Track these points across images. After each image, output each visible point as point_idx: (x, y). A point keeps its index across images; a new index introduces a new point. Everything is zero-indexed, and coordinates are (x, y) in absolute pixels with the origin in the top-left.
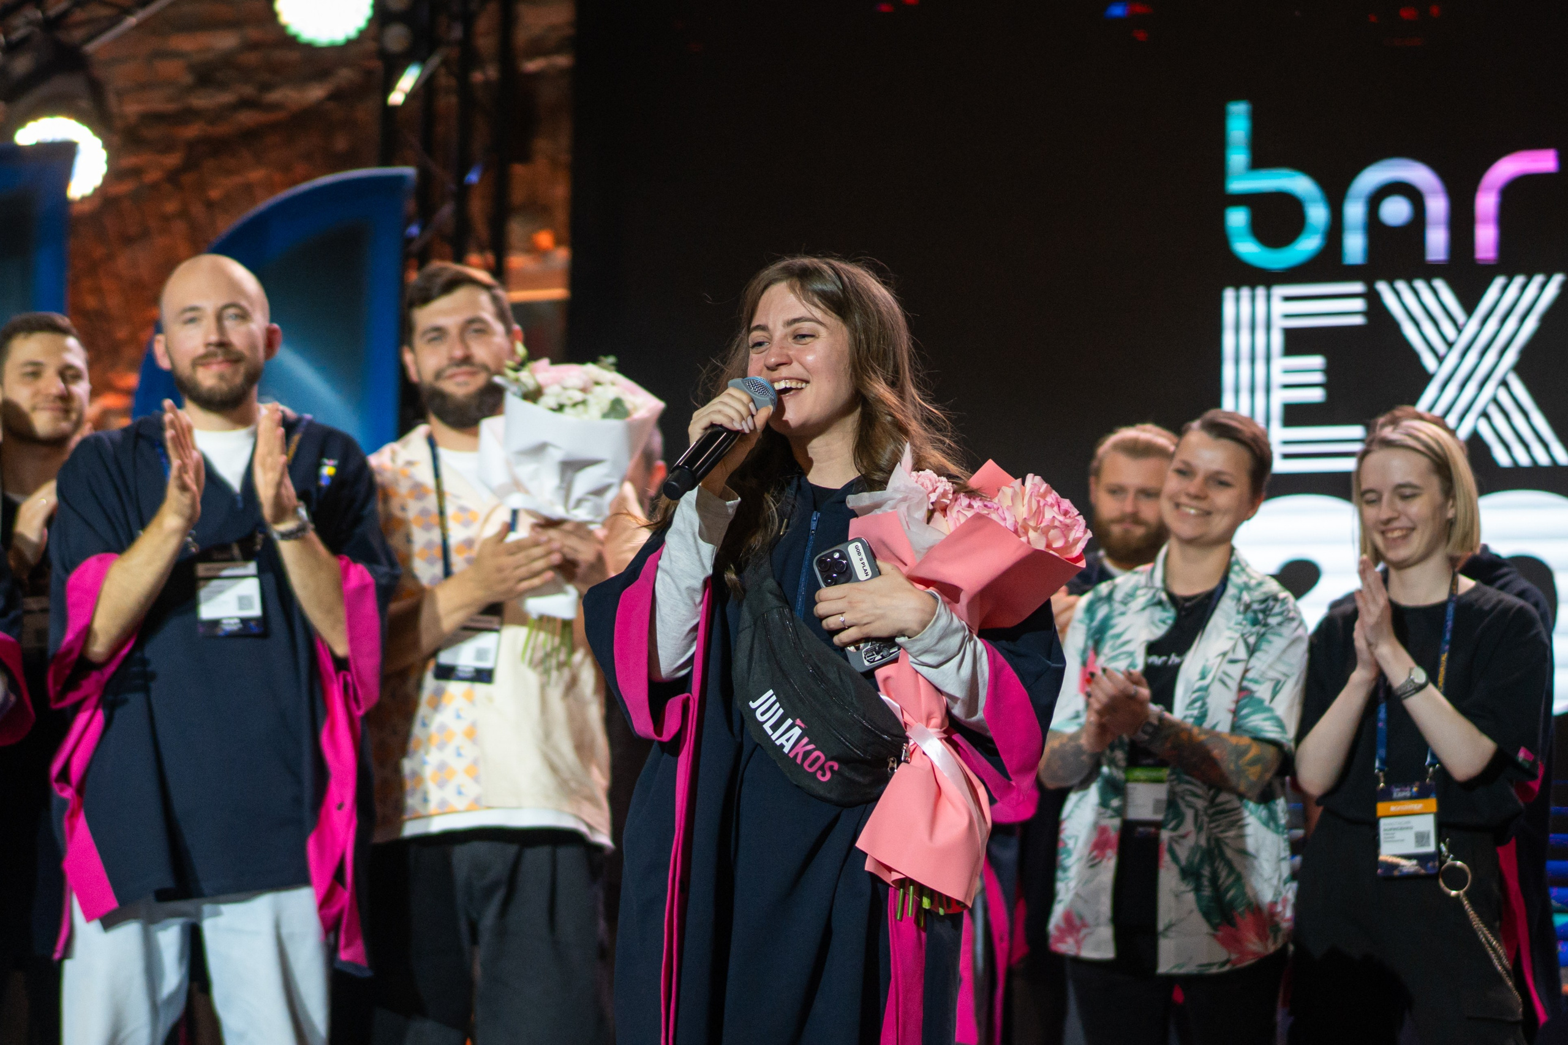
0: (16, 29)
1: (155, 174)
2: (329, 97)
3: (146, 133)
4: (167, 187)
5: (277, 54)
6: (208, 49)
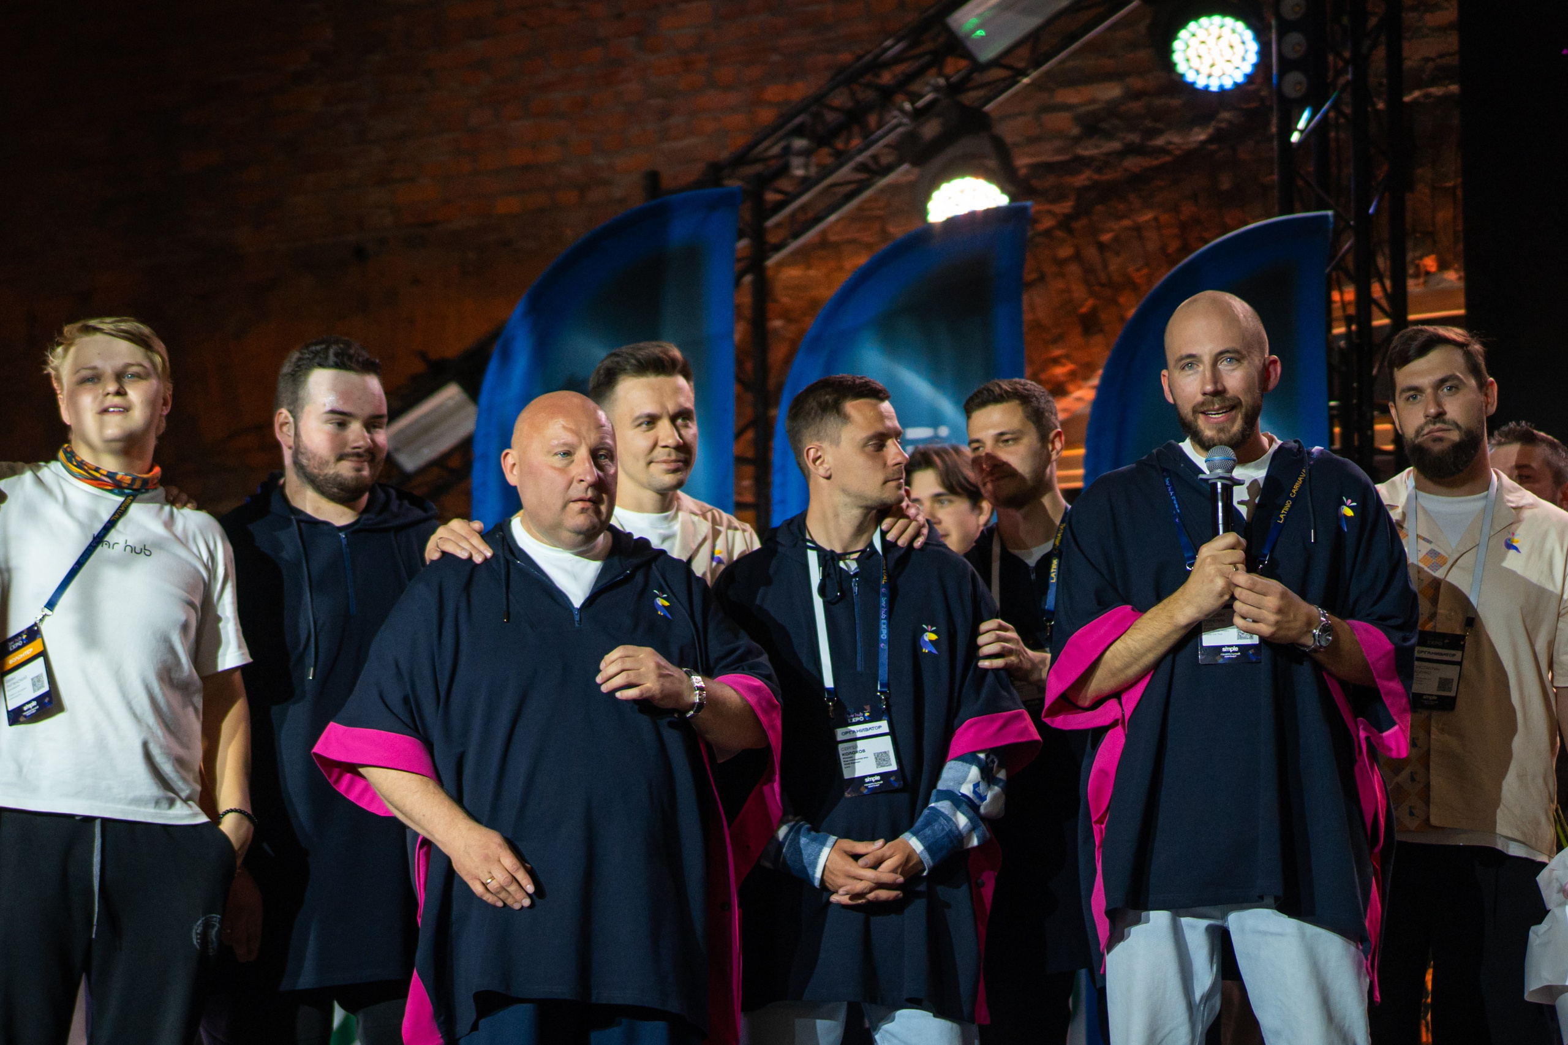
0: (921, 96)
1: (1047, 223)
2: (1211, 140)
3: (1035, 183)
4: (1059, 234)
5: (1159, 102)
6: (1093, 101)
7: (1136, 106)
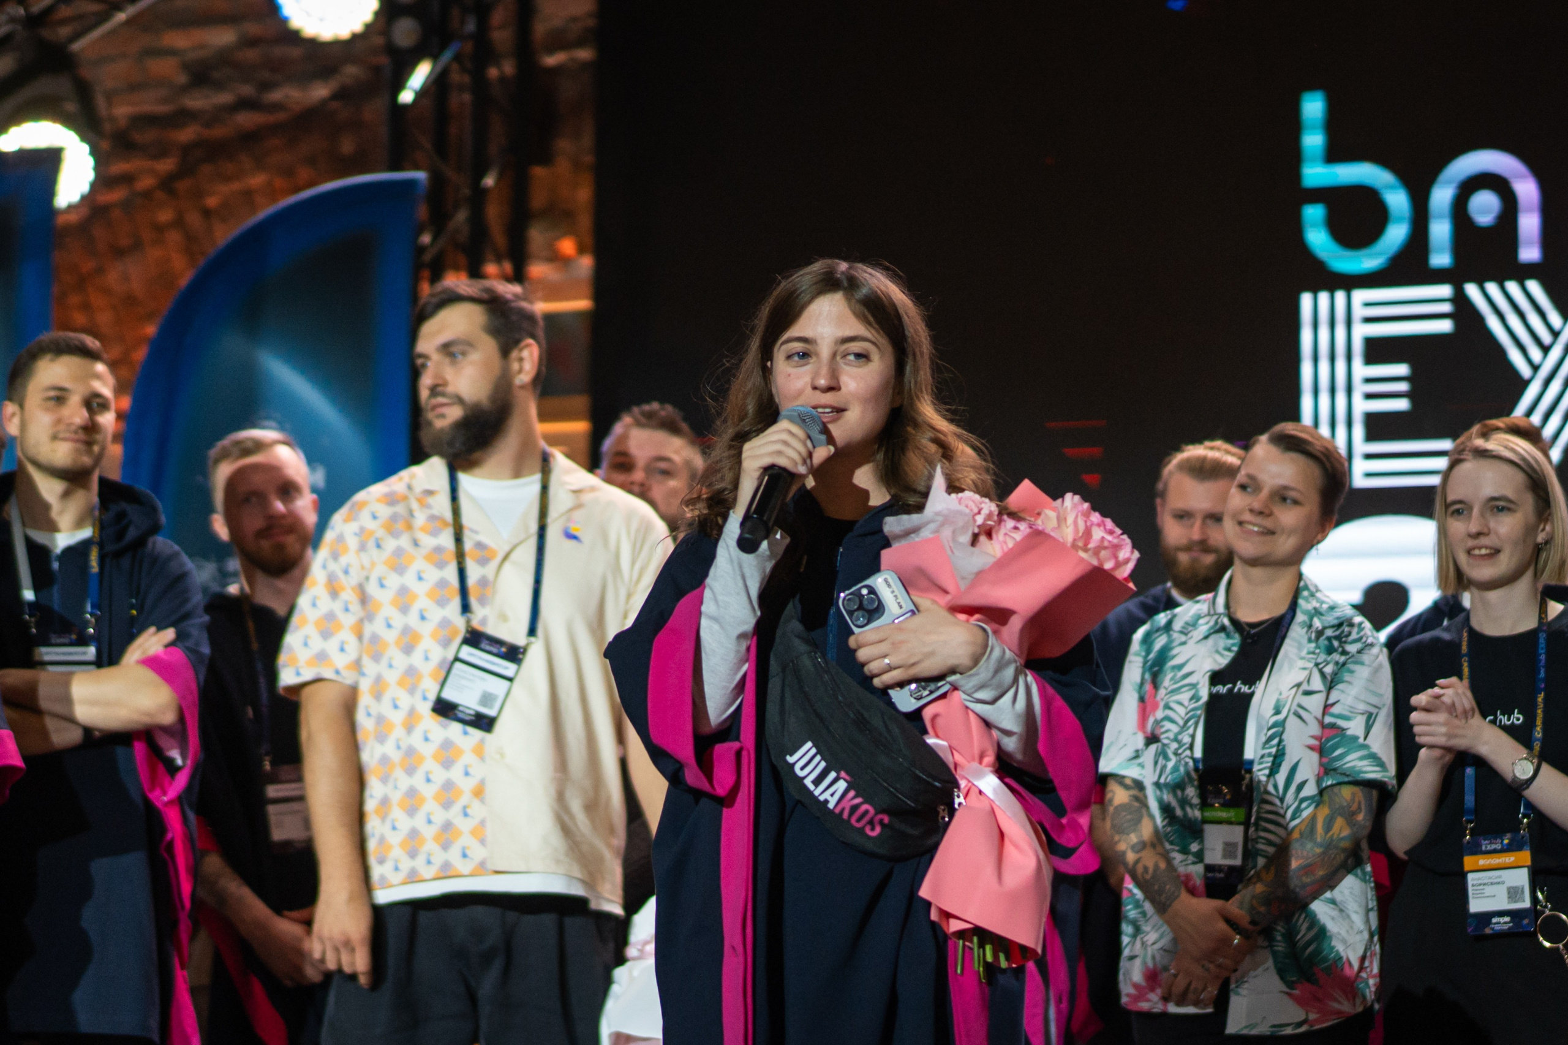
1: (146, 182)
2: (336, 96)
3: (138, 137)
4: (160, 195)
5: (278, 51)
6: (202, 46)
7: (251, 55)
